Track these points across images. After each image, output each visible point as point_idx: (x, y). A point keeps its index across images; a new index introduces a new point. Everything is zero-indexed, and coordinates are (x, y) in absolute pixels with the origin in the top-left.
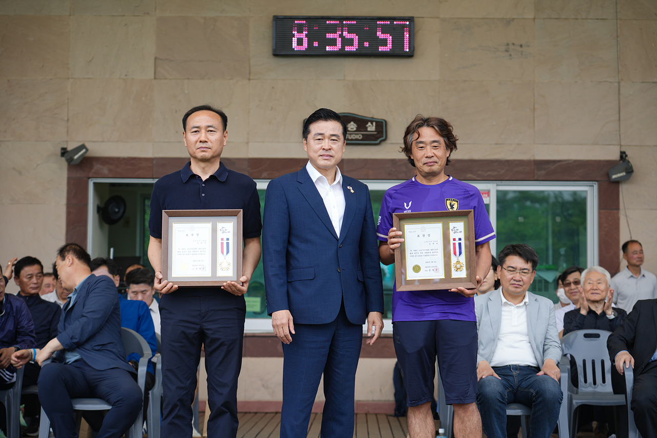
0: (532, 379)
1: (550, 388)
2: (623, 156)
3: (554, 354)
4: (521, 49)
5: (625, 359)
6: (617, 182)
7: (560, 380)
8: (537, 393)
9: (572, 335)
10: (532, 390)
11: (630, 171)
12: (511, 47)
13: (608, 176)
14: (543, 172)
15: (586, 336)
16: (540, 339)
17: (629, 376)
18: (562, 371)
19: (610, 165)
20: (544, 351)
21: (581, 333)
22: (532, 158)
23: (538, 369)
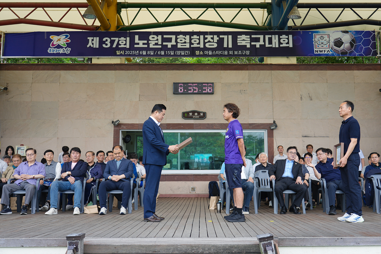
0: (245, 183)
1: (251, 185)
2: (274, 122)
3: (252, 176)
4: (244, 92)
5: (273, 177)
6: (273, 130)
7: (253, 183)
8: (247, 186)
9: (258, 171)
10: (245, 186)
11: (276, 126)
12: (242, 91)
13: (270, 128)
14: (251, 127)
15: (262, 172)
16: (248, 171)
17: (274, 182)
18: (254, 181)
19: (270, 125)
20: (249, 175)
21: (261, 171)
22: (248, 123)
23: (247, 180)
